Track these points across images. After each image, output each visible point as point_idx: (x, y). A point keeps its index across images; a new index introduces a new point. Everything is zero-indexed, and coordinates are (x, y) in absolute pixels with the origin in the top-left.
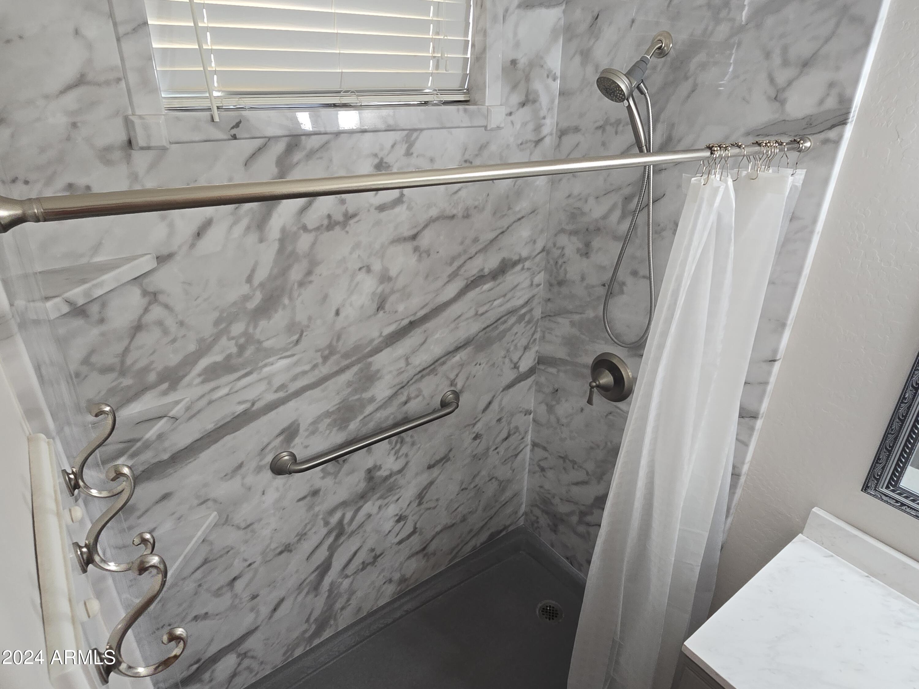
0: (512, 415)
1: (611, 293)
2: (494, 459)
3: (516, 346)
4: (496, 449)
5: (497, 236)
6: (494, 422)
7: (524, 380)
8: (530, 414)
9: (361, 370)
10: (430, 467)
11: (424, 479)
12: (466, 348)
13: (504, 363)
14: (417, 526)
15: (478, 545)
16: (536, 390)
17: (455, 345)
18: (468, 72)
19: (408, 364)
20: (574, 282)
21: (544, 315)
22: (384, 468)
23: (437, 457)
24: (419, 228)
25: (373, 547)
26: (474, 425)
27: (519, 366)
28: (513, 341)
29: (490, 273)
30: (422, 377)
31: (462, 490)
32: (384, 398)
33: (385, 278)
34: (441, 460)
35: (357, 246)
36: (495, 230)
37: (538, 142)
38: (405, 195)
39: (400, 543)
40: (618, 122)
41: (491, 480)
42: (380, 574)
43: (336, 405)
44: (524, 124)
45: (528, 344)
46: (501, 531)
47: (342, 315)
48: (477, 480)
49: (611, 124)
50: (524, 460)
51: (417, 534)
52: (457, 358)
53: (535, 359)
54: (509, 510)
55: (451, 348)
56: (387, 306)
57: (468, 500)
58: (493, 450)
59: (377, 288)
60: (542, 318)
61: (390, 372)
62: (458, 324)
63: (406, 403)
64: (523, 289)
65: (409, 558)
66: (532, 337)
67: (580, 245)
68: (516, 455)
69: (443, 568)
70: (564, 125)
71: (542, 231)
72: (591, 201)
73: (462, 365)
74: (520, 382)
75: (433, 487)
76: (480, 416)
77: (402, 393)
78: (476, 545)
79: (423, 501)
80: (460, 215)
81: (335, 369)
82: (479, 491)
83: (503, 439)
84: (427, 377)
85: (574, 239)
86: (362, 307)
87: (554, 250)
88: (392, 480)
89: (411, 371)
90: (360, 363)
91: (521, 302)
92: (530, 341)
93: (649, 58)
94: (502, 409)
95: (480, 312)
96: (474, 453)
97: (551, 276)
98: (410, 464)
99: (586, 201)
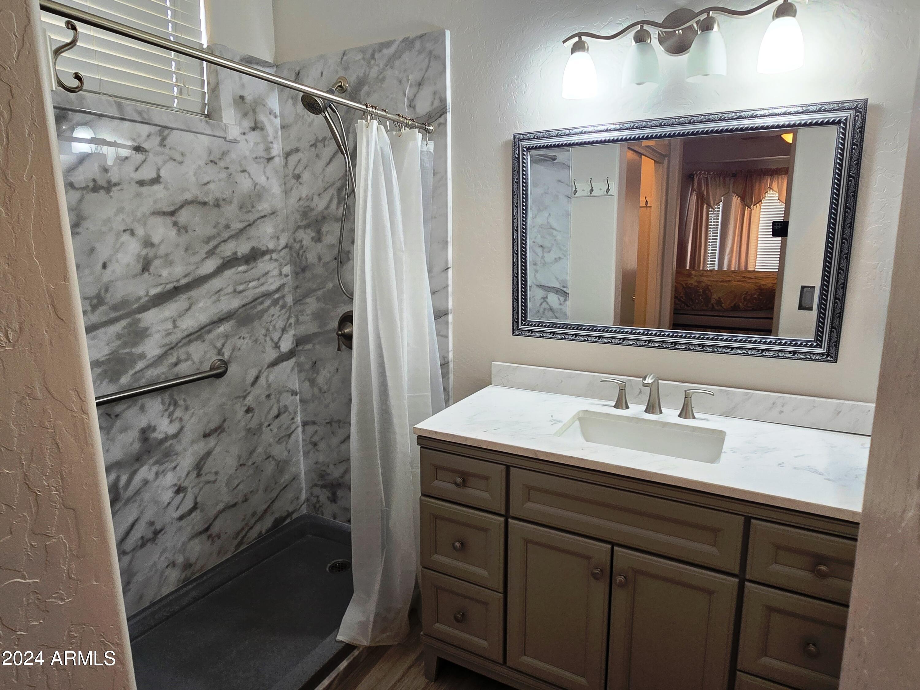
0: (280, 393)
1: (341, 262)
2: (267, 437)
3: (274, 326)
4: (269, 425)
5: (245, 227)
6: (263, 398)
7: (286, 360)
8: (296, 395)
9: (130, 325)
10: (206, 436)
11: (201, 447)
12: (229, 321)
13: (266, 341)
14: (199, 500)
15: (264, 532)
16: (298, 371)
17: (218, 316)
18: (206, 102)
19: (175, 327)
20: (313, 265)
21: (294, 302)
22: (159, 429)
23: (212, 426)
24: (177, 207)
25: (152, 520)
26: (245, 397)
27: (280, 346)
28: (271, 322)
29: (243, 257)
30: (190, 342)
31: (241, 465)
32: (154, 357)
33: (148, 243)
34: (216, 430)
35: (121, 210)
36: (243, 222)
37: (270, 159)
38: (161, 177)
39: (181, 518)
40: (324, 139)
41: (267, 458)
42: (161, 555)
43: (106, 355)
44: (256, 144)
45: (285, 326)
46: (285, 518)
47: (109, 269)
48: (255, 455)
49: (320, 142)
50: (297, 441)
51: (198, 511)
52: (222, 329)
53: (293, 342)
54: (289, 495)
55: (215, 318)
56: (152, 269)
57: (248, 477)
58: (266, 427)
59: (141, 252)
60: (294, 304)
61: (159, 331)
62: (219, 297)
63: (176, 364)
64: (273, 276)
65: (192, 538)
66: (287, 322)
67: (313, 234)
68: (289, 436)
69: (229, 555)
70: (288, 149)
71: (283, 231)
72: (316, 198)
73: (227, 336)
74: (283, 361)
75: (211, 458)
76: (249, 389)
77: (171, 354)
78: (261, 531)
79: (202, 472)
80: (211, 203)
81: (104, 319)
82: (258, 469)
83: (275, 417)
84: (195, 342)
85: (308, 231)
86: (128, 265)
87: (295, 244)
88: (168, 444)
89: (179, 335)
90: (128, 318)
91: (273, 287)
92: (286, 324)
93: (334, 89)
94: (269, 386)
95: (238, 290)
96: (248, 427)
97: (295, 266)
98: (185, 429)
99: (312, 200)
